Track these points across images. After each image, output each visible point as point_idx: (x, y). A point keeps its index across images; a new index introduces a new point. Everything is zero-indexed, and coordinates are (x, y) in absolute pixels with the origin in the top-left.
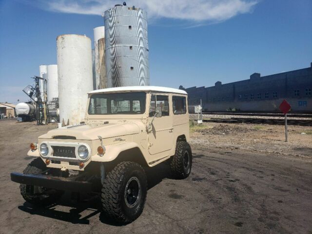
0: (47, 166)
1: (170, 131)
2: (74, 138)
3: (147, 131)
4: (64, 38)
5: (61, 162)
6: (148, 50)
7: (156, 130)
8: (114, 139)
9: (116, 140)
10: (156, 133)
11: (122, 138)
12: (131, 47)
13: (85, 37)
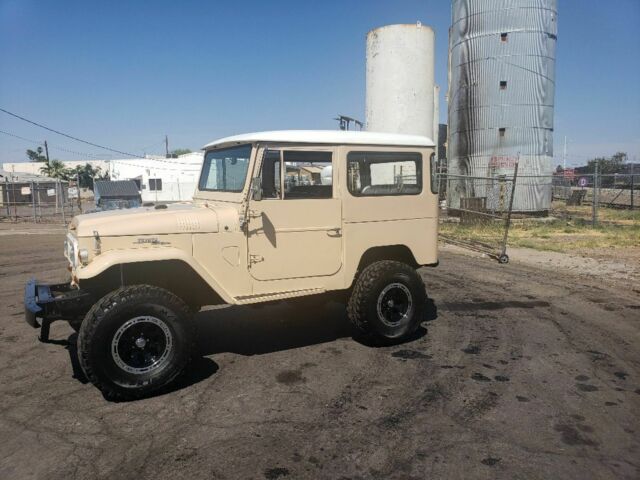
1: (334, 233)
3: (244, 228)
4: (377, 36)
6: (553, 37)
7: (276, 230)
8: (135, 239)
9: (141, 241)
10: (277, 235)
11: (160, 239)
12: (504, 36)
13: (419, 25)
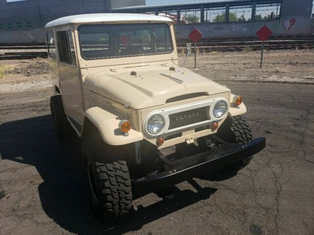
0: (159, 148)
5: (183, 133)
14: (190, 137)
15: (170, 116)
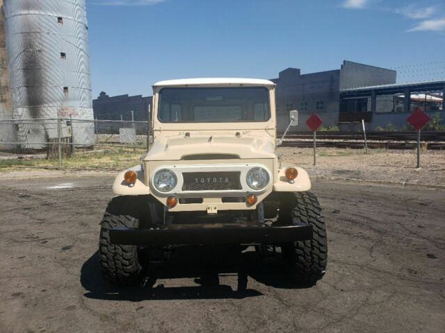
0: (171, 210)
2: (235, 157)
5: (204, 199)
12: (59, 19)
14: (213, 206)
15: (184, 174)
